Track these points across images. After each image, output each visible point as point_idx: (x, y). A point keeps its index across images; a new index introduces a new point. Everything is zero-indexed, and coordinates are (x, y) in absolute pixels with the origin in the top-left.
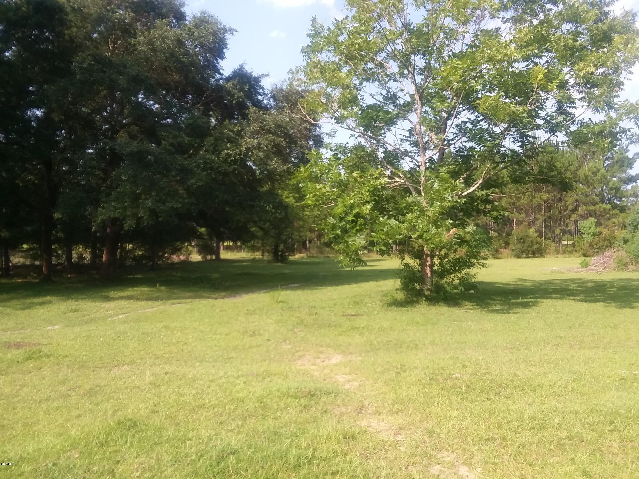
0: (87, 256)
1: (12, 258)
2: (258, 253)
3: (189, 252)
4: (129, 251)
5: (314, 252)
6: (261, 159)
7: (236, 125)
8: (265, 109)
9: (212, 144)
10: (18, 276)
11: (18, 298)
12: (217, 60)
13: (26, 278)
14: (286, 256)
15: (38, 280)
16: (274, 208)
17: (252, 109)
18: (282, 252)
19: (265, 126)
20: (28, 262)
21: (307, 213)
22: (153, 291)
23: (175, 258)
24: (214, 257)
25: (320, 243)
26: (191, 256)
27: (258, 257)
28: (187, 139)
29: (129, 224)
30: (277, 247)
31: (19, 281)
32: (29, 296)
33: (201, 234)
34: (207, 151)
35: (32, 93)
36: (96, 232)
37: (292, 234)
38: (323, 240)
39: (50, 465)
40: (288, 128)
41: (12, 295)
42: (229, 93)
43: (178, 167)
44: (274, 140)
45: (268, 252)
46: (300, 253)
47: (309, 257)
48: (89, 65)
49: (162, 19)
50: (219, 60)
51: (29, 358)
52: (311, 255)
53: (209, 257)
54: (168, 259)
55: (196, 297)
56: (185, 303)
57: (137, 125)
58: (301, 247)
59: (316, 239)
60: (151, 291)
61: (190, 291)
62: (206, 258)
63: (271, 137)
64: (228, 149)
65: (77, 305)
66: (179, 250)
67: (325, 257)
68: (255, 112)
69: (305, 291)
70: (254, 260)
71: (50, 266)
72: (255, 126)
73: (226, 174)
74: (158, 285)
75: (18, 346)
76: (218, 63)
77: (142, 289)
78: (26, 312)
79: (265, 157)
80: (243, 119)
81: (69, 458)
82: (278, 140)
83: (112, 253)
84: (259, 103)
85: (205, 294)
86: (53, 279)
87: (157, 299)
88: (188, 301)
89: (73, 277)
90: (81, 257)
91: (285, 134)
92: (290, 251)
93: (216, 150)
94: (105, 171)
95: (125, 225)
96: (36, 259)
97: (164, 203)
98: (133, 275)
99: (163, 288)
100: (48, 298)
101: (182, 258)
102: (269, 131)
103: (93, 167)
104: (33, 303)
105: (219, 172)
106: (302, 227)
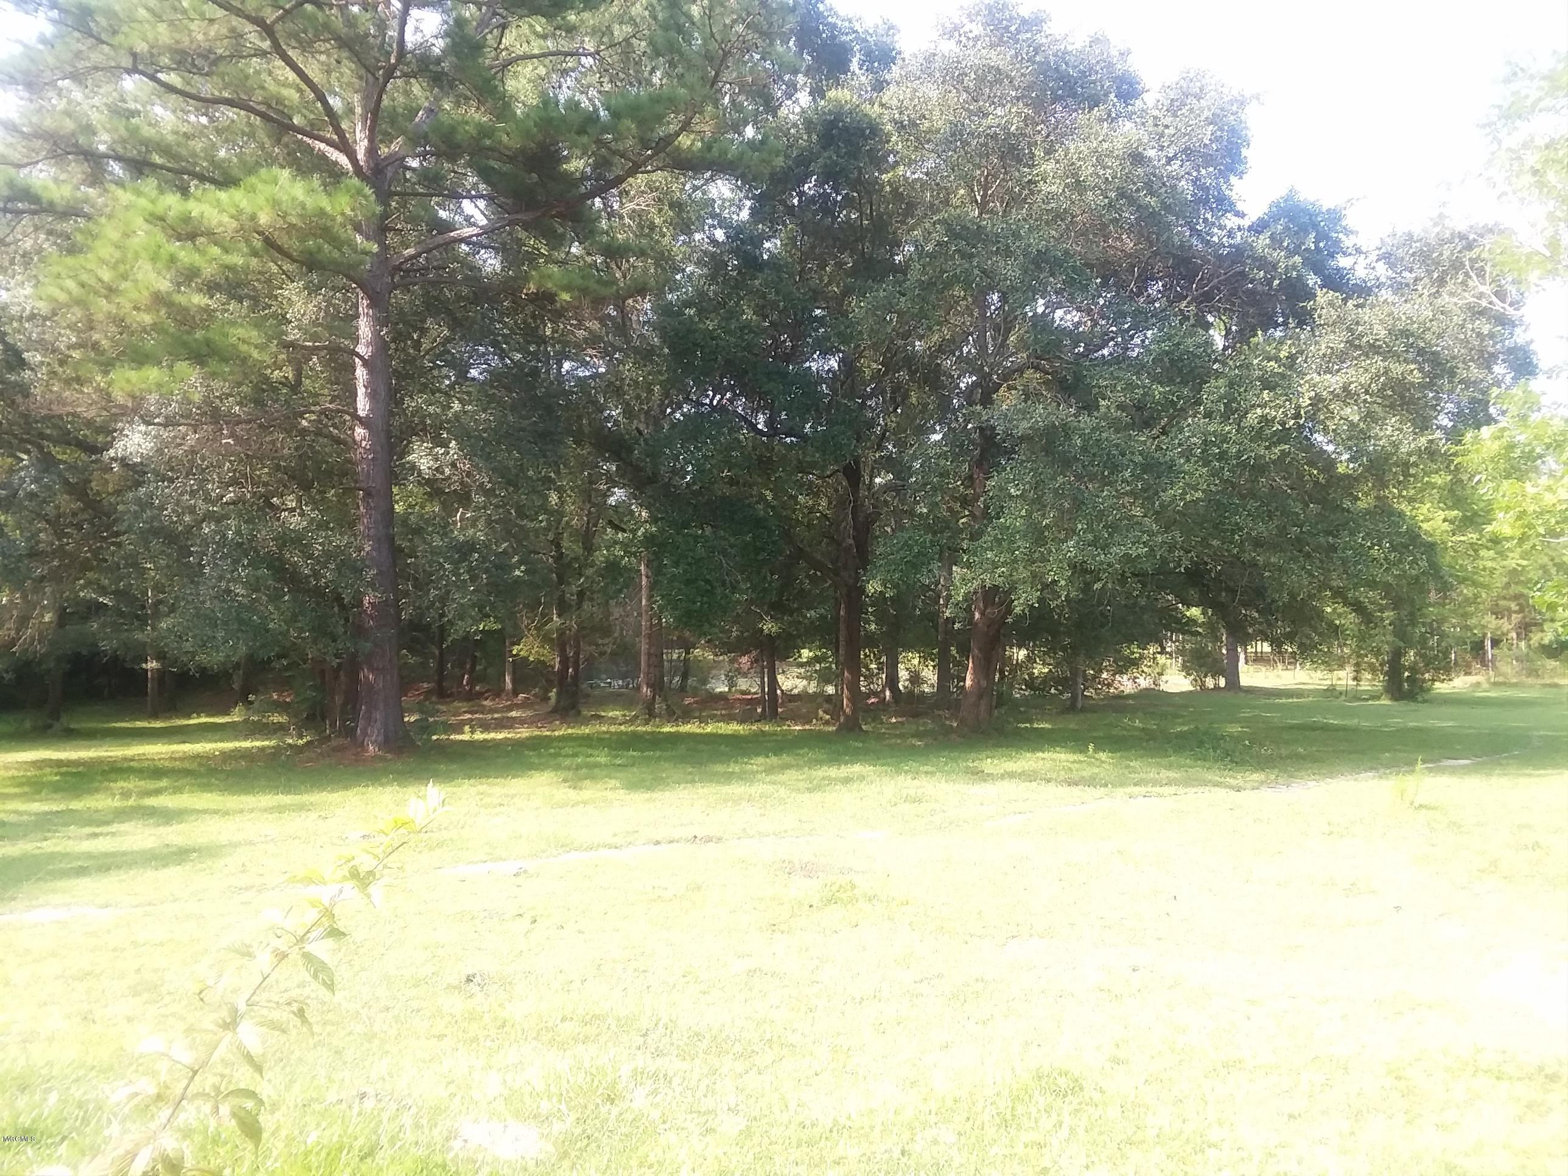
0: (930, 675)
1: (780, 678)
2: (1342, 674)
3: (1158, 670)
4: (1019, 665)
5: (1509, 669)
6: (1352, 425)
7: (1281, 342)
8: (1363, 291)
9: (1221, 398)
10: (795, 718)
11: (798, 767)
12: (1227, 181)
13: (809, 722)
14: (1424, 681)
15: (831, 729)
16: (1393, 548)
17: (1323, 297)
18: (1413, 669)
19: (1361, 336)
20: (812, 688)
21: (1489, 564)
22: (1081, 762)
23: (1126, 684)
24: (1222, 682)
25: (1529, 646)
26: (1164, 678)
27: (1344, 682)
28: (1158, 390)
29: (1024, 600)
30: (1397, 654)
31: (797, 728)
32: (820, 763)
33: (1192, 621)
34: (1208, 415)
35: (820, 320)
36: (951, 621)
37: (1442, 621)
38: (1536, 638)
39: (896, 1154)
40: (1428, 336)
41: (786, 758)
42: (1262, 263)
43: (1138, 459)
44: (1387, 371)
45: (1372, 669)
46: (1467, 674)
47: (1496, 684)
48: (939, 244)
49: (1091, 109)
50: (1233, 179)
51: (831, 900)
52: (1501, 679)
53: (1210, 683)
54: (1109, 685)
55: (1187, 783)
56: (1160, 796)
57: (1037, 368)
58: (1468, 657)
59: (1514, 635)
60: (1074, 762)
61: (1170, 767)
62: (1203, 684)
63: (1379, 363)
64: (1263, 406)
65: (918, 788)
66: (1135, 663)
67: (1545, 685)
68: (1331, 304)
69: (1494, 780)
70: (1331, 692)
71: (856, 696)
72: (1335, 340)
73: (1259, 468)
74: (1091, 747)
75: (808, 870)
76: (1230, 187)
77: (1055, 756)
78: (817, 796)
79: (1363, 419)
80: (1301, 324)
81: (935, 1142)
82: (1397, 369)
83: (985, 669)
84: (1342, 277)
85: (1210, 776)
86: (864, 727)
87: (1091, 782)
88: (1167, 790)
89: (902, 723)
90: (916, 678)
91: (1421, 352)
92: (1437, 669)
93: (1232, 410)
94: (969, 481)
95: (1016, 603)
96: (828, 682)
97: (1105, 548)
98: (1031, 722)
99: (1103, 756)
100: (857, 768)
101: (1144, 683)
102: (1374, 349)
103: (944, 475)
104: (829, 778)
105: (1243, 465)
106: (1474, 600)
